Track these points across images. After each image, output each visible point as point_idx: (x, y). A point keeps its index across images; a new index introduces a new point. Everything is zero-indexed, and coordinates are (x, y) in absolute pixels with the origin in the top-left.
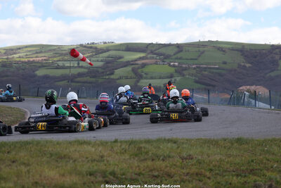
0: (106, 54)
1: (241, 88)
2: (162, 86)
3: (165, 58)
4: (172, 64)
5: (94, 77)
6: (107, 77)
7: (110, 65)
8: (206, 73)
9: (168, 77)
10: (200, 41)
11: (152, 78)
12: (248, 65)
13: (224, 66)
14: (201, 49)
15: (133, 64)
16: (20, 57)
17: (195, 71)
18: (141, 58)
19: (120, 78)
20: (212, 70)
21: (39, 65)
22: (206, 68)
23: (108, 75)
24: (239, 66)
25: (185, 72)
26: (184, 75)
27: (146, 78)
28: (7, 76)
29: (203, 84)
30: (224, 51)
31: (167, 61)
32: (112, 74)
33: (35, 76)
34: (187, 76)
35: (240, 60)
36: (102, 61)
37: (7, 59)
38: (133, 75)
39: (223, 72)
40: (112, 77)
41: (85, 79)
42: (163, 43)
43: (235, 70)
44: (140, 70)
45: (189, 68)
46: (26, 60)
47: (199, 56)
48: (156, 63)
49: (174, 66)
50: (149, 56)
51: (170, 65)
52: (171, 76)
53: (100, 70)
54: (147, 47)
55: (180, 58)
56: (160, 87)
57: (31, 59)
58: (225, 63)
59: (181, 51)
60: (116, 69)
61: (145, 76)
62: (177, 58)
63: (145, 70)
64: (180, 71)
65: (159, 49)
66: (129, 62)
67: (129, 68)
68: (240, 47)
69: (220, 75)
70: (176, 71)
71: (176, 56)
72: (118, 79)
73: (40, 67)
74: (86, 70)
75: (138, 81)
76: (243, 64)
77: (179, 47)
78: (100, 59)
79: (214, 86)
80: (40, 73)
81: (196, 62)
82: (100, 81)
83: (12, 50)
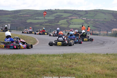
0: (56, 14)
1: (113, 29)
2: (79, 28)
3: (80, 16)
4: (83, 19)
5: (51, 23)
6: (56, 24)
7: (57, 18)
8: (97, 23)
9: (81, 24)
10: (95, 10)
11: (75, 24)
12: (115, 20)
13: (105, 20)
14: (96, 13)
15: (67, 19)
16: (20, 15)
17: (92, 22)
18: (70, 16)
19: (62, 24)
20: (100, 22)
21: (28, 18)
22: (97, 21)
23: (57, 23)
24: (111, 20)
25: (89, 22)
26: (88, 23)
27: (72, 24)
28: (15, 22)
29: (96, 27)
30: (105, 14)
31: (81, 17)
32: (58, 22)
33: (26, 22)
34: (89, 24)
35: (112, 17)
36: (54, 17)
37: (15, 15)
38: (67, 23)
39: (104, 22)
40: (58, 23)
41: (47, 24)
42: (80, 10)
43: (110, 22)
44: (70, 21)
45: (90, 20)
46: (23, 16)
47: (95, 16)
48: (76, 18)
49: (84, 20)
50: (74, 15)
51: (82, 19)
52: (83, 24)
53: (53, 21)
54: (73, 11)
55: (87, 16)
56: (78, 28)
57: (25, 16)
58: (105, 19)
59: (87, 13)
60: (60, 20)
61: (72, 23)
62: (85, 16)
63: (72, 21)
64: (86, 22)
65: (78, 12)
66: (65, 17)
67: (65, 20)
68: (112, 12)
69: (103, 24)
70: (85, 22)
71: (85, 15)
72: (61, 24)
73: (28, 19)
74: (47, 21)
75: (69, 26)
76: (113, 19)
77: (86, 12)
78: (53, 16)
79: (101, 28)
80: (28, 21)
81: (93, 18)
82: (53, 25)
83: (17, 11)
